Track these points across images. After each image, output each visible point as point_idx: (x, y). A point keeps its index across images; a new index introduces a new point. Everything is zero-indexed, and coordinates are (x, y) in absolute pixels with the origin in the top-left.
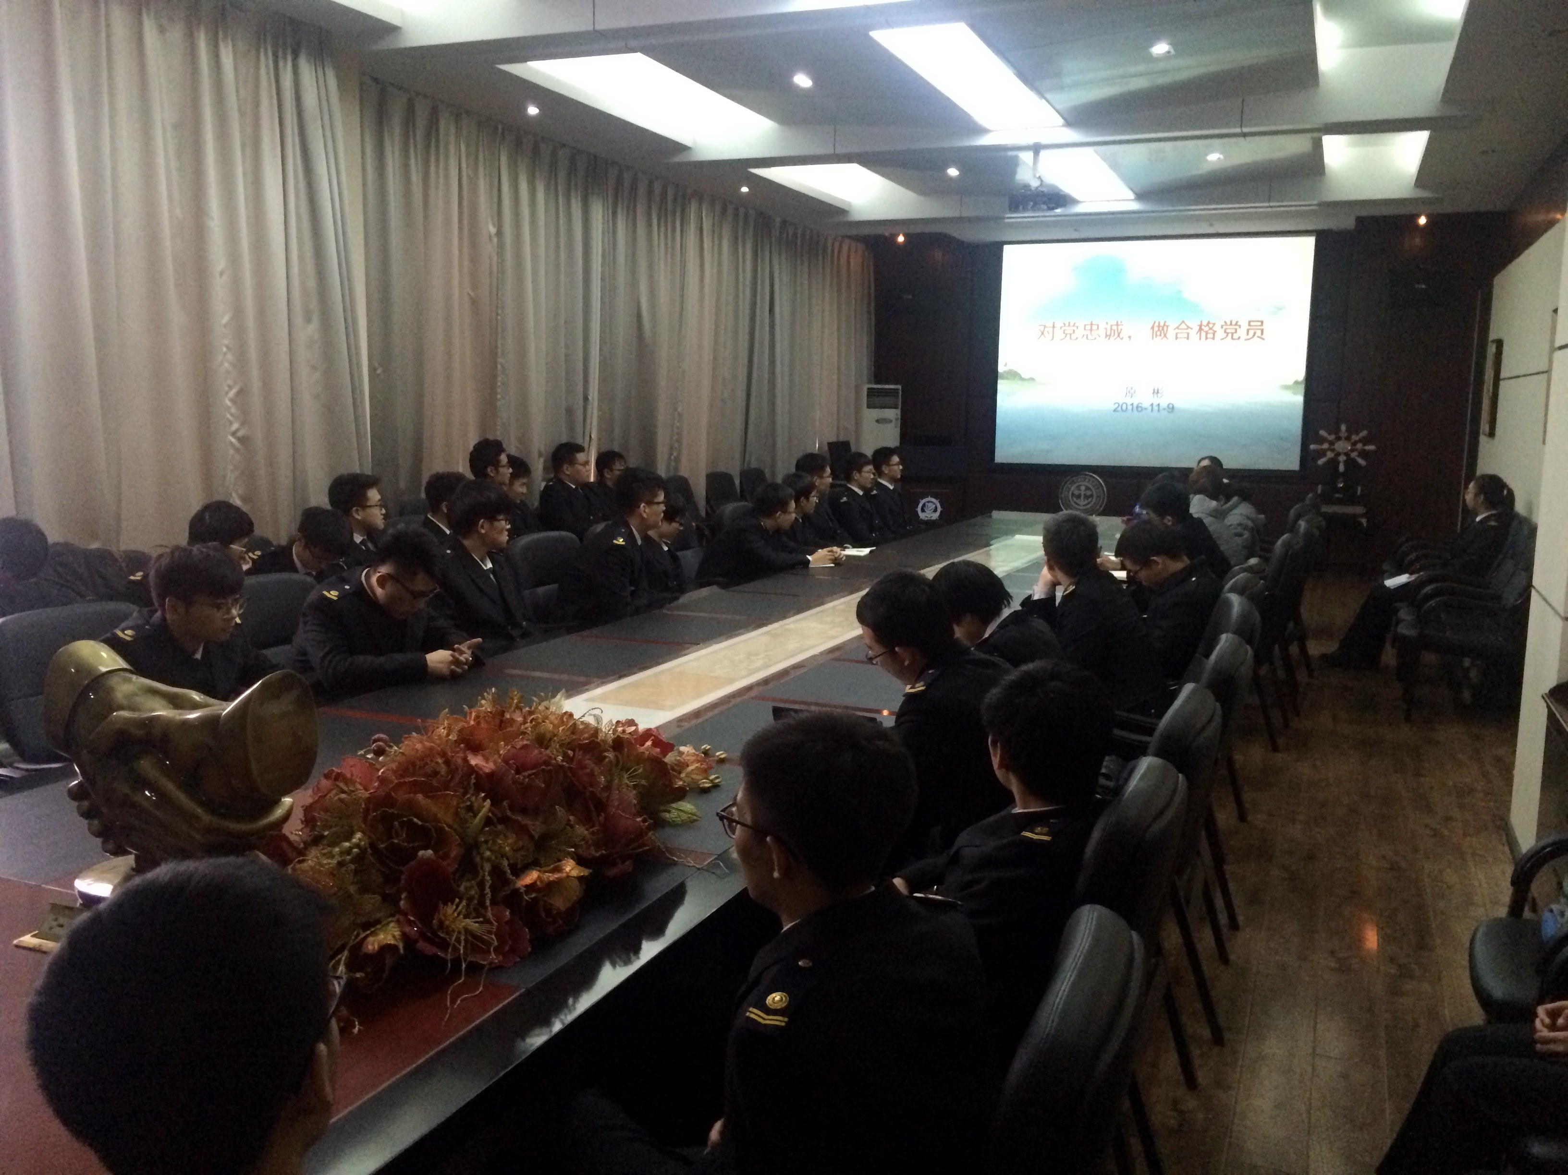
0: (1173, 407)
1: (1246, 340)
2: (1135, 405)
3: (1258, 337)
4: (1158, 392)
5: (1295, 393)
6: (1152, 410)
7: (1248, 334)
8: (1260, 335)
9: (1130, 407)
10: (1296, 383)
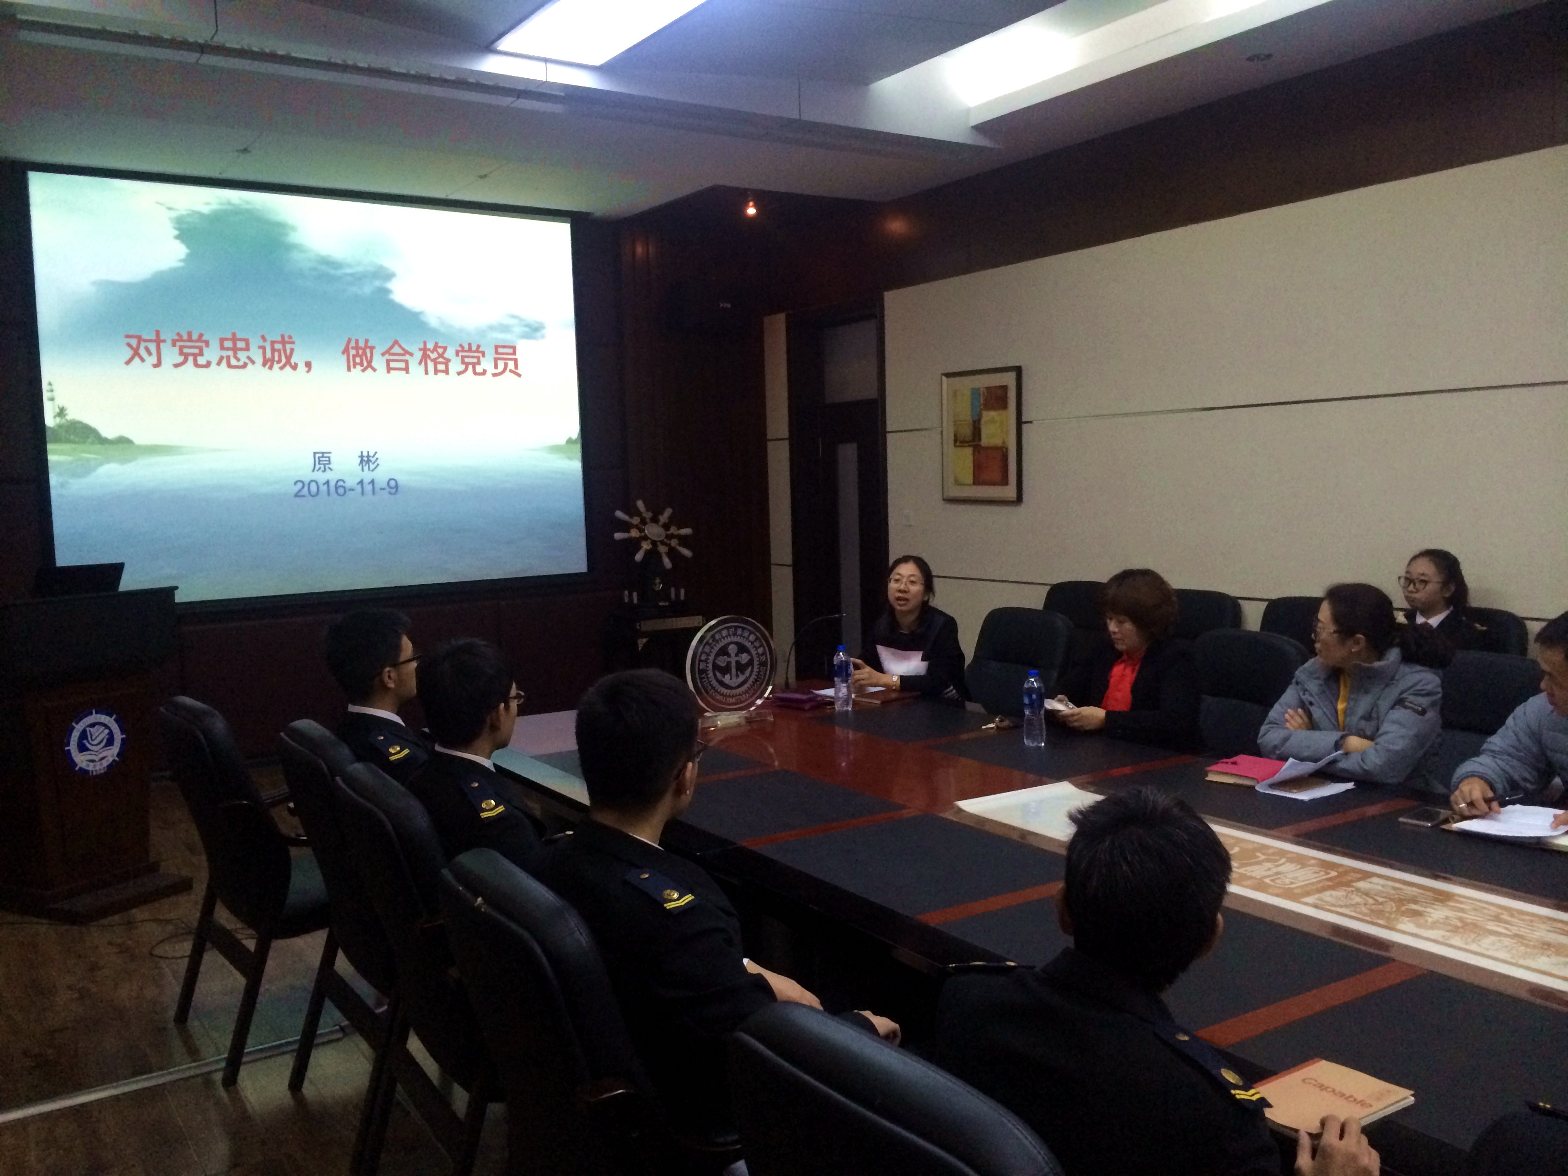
0: (397, 486)
1: (494, 375)
2: (332, 484)
3: (511, 371)
4: (369, 461)
5: (570, 458)
6: (363, 493)
7: (496, 367)
8: (513, 368)
9: (324, 488)
10: (570, 441)
